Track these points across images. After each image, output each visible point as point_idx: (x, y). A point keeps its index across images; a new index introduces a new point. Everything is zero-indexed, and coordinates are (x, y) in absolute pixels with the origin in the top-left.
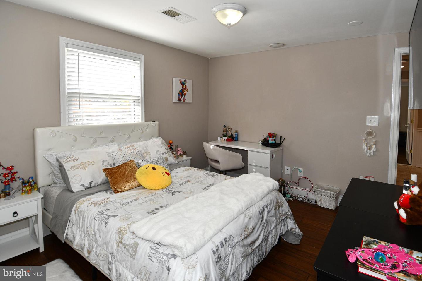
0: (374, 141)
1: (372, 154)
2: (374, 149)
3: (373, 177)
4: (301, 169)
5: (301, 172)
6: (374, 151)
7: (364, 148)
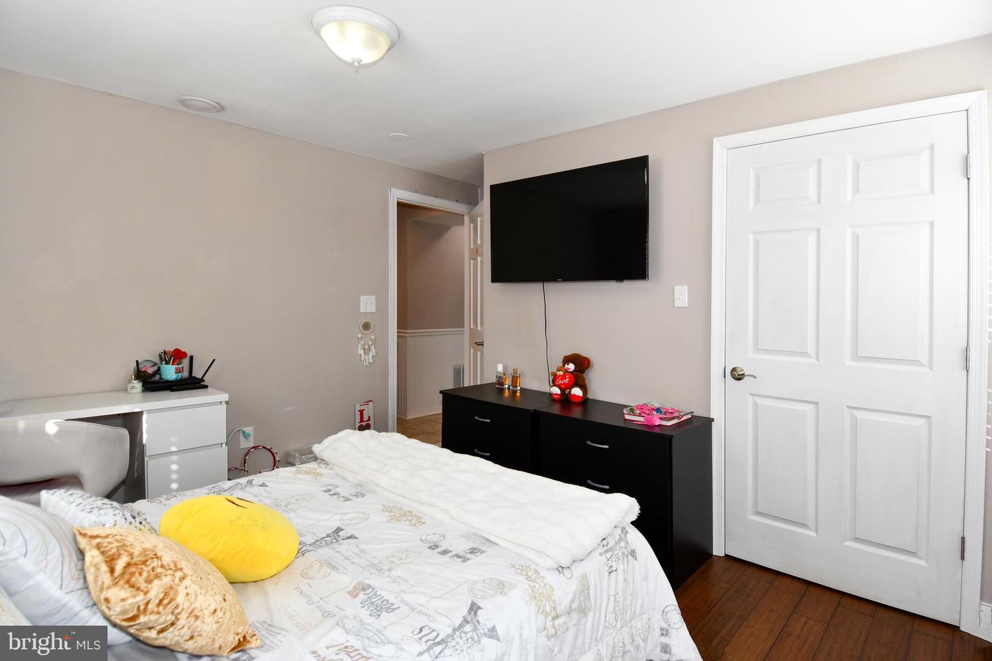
0: (373, 337)
1: (371, 360)
2: (373, 352)
3: (371, 401)
4: (249, 430)
5: (246, 436)
6: (373, 356)
7: (359, 353)
